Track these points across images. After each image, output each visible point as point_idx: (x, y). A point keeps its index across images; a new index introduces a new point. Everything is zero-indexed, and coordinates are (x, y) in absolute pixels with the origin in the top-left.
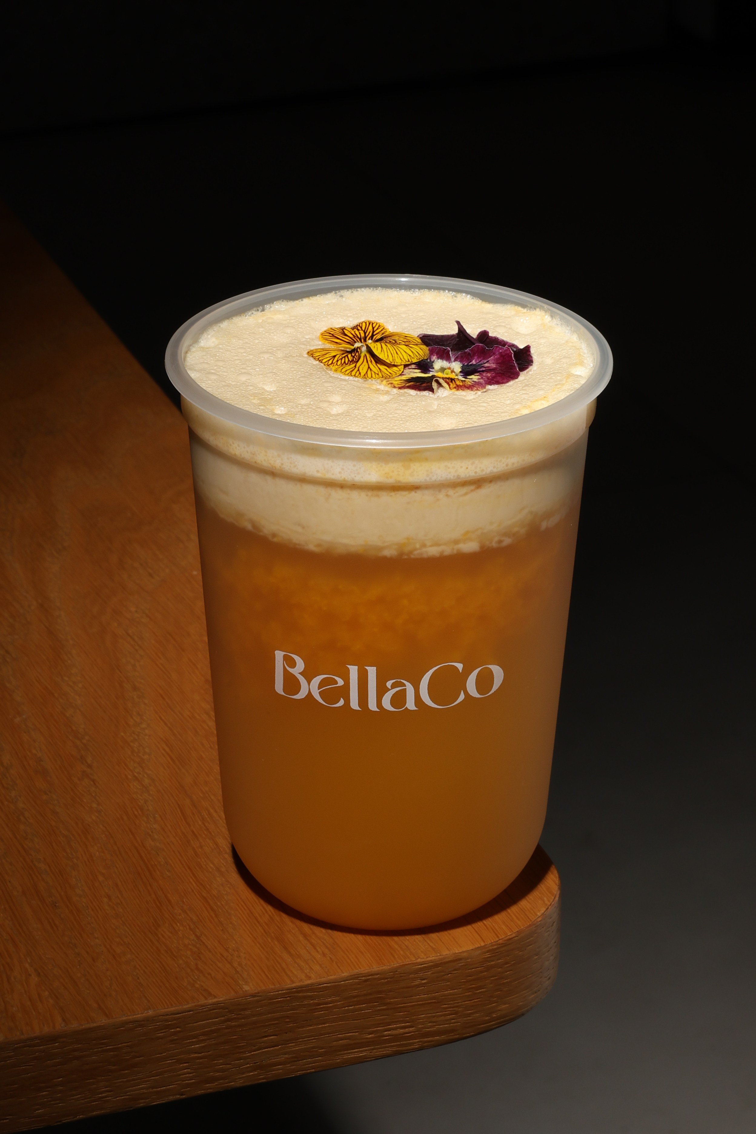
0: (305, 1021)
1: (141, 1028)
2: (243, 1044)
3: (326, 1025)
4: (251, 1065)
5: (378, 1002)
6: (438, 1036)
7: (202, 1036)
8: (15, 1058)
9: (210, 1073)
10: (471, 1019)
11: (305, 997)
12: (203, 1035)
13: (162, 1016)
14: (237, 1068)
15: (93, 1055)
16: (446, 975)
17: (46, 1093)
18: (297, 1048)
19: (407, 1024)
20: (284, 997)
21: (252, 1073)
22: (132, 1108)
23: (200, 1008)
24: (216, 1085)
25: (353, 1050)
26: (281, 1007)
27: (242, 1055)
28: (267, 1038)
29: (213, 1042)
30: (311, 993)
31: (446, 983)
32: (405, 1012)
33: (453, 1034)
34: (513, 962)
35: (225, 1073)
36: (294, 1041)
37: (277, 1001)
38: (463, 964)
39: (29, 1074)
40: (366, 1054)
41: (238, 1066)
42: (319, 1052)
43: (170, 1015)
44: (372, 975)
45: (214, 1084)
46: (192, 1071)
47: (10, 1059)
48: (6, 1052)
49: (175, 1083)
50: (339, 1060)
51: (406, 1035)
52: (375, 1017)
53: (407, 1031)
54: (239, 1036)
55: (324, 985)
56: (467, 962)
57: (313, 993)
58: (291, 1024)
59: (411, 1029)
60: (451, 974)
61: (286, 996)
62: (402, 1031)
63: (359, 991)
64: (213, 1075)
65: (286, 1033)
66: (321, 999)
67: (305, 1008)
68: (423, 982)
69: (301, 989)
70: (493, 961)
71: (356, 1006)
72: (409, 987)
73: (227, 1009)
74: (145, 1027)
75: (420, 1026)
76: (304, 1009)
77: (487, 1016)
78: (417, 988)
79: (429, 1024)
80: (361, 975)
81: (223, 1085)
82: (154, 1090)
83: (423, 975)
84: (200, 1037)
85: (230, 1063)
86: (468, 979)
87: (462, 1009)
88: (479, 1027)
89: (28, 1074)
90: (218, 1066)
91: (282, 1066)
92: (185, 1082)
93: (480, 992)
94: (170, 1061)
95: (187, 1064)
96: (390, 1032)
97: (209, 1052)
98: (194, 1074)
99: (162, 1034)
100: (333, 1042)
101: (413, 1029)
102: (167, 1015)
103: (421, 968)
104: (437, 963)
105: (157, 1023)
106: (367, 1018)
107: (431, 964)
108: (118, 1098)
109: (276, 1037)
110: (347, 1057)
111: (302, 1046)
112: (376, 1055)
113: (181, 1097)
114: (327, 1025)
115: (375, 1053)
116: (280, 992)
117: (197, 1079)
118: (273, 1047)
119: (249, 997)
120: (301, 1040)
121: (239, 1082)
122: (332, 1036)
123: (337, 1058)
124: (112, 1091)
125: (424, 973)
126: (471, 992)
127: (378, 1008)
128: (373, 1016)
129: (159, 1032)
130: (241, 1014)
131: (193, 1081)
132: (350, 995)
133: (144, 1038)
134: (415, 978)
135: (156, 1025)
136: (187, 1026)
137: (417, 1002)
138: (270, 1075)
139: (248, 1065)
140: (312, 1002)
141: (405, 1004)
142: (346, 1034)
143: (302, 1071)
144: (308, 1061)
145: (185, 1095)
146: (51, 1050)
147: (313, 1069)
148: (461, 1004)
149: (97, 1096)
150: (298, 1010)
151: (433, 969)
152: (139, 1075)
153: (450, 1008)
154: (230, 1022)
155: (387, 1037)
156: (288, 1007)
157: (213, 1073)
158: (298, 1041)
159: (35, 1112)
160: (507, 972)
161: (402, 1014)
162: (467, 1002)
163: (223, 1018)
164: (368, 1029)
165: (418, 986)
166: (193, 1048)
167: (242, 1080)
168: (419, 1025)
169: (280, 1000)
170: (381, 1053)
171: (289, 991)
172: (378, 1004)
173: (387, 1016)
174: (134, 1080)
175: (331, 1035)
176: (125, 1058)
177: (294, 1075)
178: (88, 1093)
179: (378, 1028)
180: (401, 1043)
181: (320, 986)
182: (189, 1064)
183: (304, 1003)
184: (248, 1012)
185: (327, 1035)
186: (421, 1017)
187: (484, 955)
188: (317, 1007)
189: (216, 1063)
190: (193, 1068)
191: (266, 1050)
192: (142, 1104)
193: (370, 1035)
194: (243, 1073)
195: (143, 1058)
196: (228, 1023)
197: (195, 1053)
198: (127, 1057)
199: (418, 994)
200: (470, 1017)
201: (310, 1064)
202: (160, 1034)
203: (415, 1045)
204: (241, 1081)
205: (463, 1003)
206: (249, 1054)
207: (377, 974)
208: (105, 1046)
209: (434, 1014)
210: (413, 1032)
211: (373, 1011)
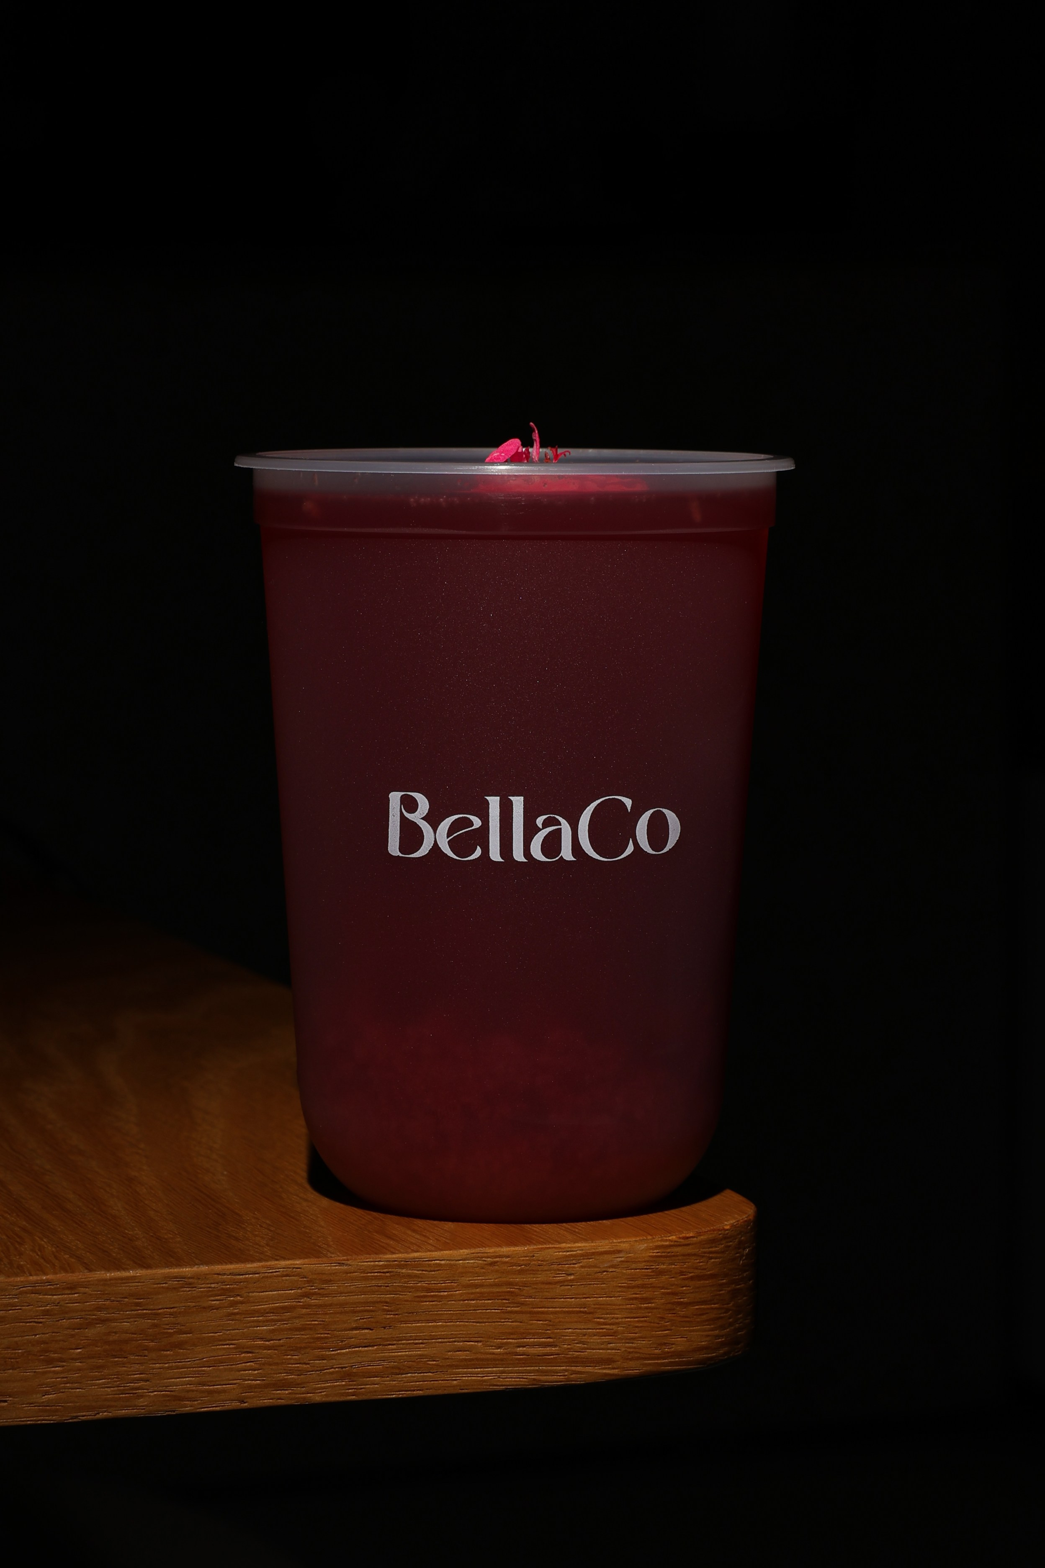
0: (410, 1313)
1: (189, 1289)
2: (326, 1335)
3: (438, 1324)
4: (337, 1369)
5: (508, 1300)
6: (590, 1366)
7: (272, 1315)
8: (20, 1307)
9: (281, 1373)
10: (635, 1348)
11: (409, 1276)
12: (273, 1313)
13: (218, 1274)
14: (317, 1372)
15: (125, 1320)
16: (600, 1272)
17: (59, 1368)
18: (399, 1354)
19: (548, 1340)
20: (382, 1271)
21: (338, 1383)
22: (174, 1411)
23: (269, 1270)
24: (290, 1394)
25: (475, 1368)
26: (378, 1286)
27: (324, 1352)
28: (358, 1332)
29: (285, 1325)
30: (418, 1270)
31: (601, 1284)
32: (546, 1321)
33: (610, 1366)
34: (691, 1275)
35: (302, 1376)
36: (395, 1342)
37: (372, 1276)
38: (623, 1259)
39: (38, 1336)
40: (492, 1377)
41: (319, 1369)
42: (429, 1364)
43: (228, 1275)
44: (500, 1256)
45: (287, 1392)
46: (257, 1366)
47: (14, 1308)
48: (8, 1297)
49: (231, 1382)
50: (455, 1382)
51: (547, 1357)
52: (504, 1322)
53: (549, 1352)
54: (322, 1323)
55: (436, 1261)
56: (628, 1257)
57: (421, 1272)
58: (391, 1314)
59: (553, 1349)
60: (607, 1272)
61: (386, 1270)
62: (540, 1350)
63: (483, 1278)
64: (286, 1377)
65: (385, 1328)
66: (432, 1282)
67: (410, 1292)
68: (570, 1278)
69: (405, 1263)
70: (663, 1264)
71: (478, 1301)
72: (550, 1283)
73: (306, 1278)
74: (196, 1287)
75: (566, 1346)
76: (408, 1293)
77: (656, 1348)
78: (561, 1286)
79: (578, 1345)
80: (486, 1255)
81: (297, 1396)
82: (204, 1387)
83: (568, 1268)
84: (269, 1315)
85: (309, 1362)
86: (630, 1284)
87: (622, 1328)
88: (646, 1362)
89: (36, 1335)
90: (293, 1364)
91: (378, 1378)
92: (246, 1382)
93: (647, 1308)
94: (228, 1346)
95: (251, 1355)
96: (524, 1349)
97: (280, 1340)
98: (259, 1371)
99: (218, 1302)
100: (449, 1351)
101: (555, 1350)
102: (224, 1274)
103: (567, 1256)
104: (587, 1253)
105: (211, 1284)
106: (494, 1322)
107: (581, 1252)
108: (155, 1393)
109: (371, 1331)
110: (467, 1378)
111: (406, 1352)
112: (506, 1381)
113: (242, 1405)
114: (440, 1323)
115: (504, 1378)
116: (377, 1263)
117: (264, 1380)
118: (365, 1347)
119: (335, 1264)
120: (403, 1342)
121: (320, 1394)
122: (446, 1342)
123: (454, 1378)
124: (148, 1381)
125: (571, 1264)
126: (633, 1304)
127: (509, 1309)
128: (503, 1320)
129: (212, 1298)
130: (323, 1289)
131: (258, 1382)
132: (471, 1282)
133: (194, 1304)
134: (560, 1270)
135: (210, 1288)
136: (251, 1294)
137: (561, 1308)
138: (363, 1390)
139: (333, 1370)
140: (419, 1285)
141: (545, 1308)
142: (466, 1343)
143: (406, 1391)
144: (414, 1377)
145: (245, 1403)
146: (67, 1303)
147: (420, 1390)
148: (620, 1320)
149: (128, 1385)
150: (401, 1295)
151: (582, 1260)
152: (184, 1362)
153: (606, 1325)
154: (309, 1298)
155: (521, 1357)
156: (388, 1288)
157: (285, 1374)
158: (400, 1342)
159: (43, 1397)
160: (683, 1287)
161: (542, 1324)
162: (629, 1319)
163: (299, 1291)
164: (495, 1339)
165: (562, 1283)
166: (259, 1330)
167: (324, 1392)
168: (564, 1345)
169: (377, 1276)
170: (513, 1379)
171: (388, 1263)
172: (509, 1303)
173: (519, 1324)
174: (178, 1367)
175: (445, 1340)
176: (166, 1331)
177: (394, 1396)
178: (116, 1378)
179: (509, 1340)
180: (541, 1368)
181: (430, 1262)
182: (254, 1354)
183: (409, 1285)
184: (334, 1287)
185: (440, 1340)
186: (567, 1332)
187: (652, 1251)
188: (427, 1294)
189: (290, 1358)
190: (257, 1362)
191: (357, 1349)
192: (188, 1408)
193: (498, 1349)
194: (327, 1381)
195: (191, 1335)
196: (305, 1298)
197: (262, 1339)
198: (170, 1331)
199: (564, 1296)
200: (632, 1343)
201: (416, 1382)
202: (214, 1302)
203: (559, 1374)
204: (323, 1394)
205: (624, 1320)
206: (334, 1352)
207: (508, 1257)
208: (141, 1308)
209: (585, 1330)
210: (556, 1355)
211: (503, 1312)
